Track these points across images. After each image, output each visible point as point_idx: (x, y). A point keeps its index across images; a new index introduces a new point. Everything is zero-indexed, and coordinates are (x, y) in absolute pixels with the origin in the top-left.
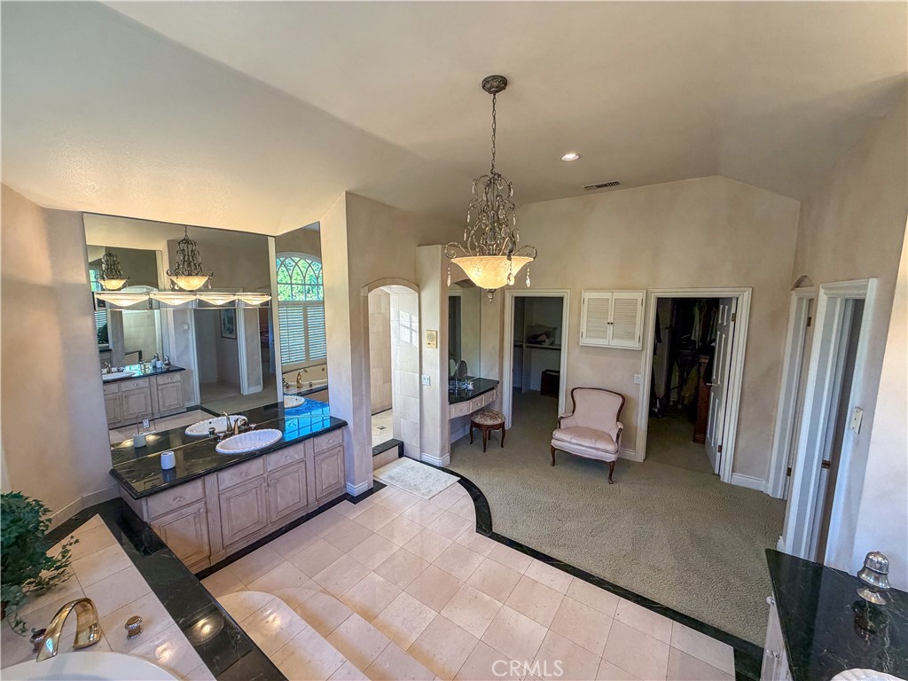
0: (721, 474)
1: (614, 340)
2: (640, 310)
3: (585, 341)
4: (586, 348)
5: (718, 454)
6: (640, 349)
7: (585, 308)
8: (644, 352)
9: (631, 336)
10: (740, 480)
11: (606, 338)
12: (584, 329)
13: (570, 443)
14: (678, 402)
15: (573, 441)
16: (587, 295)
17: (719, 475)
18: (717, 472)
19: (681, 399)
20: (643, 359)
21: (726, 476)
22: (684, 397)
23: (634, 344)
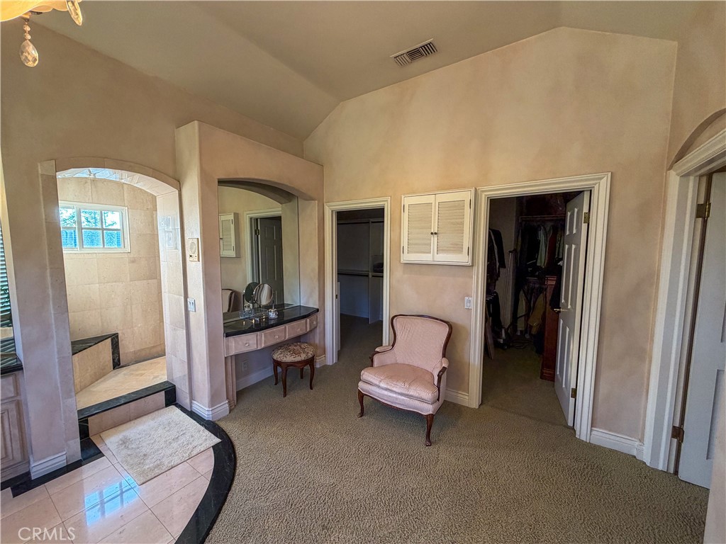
0: (577, 428)
1: (440, 255)
2: (468, 213)
3: (408, 257)
4: (409, 265)
5: (572, 400)
6: (470, 263)
7: (405, 217)
8: (475, 268)
9: (457, 248)
10: (602, 437)
11: (430, 253)
12: (404, 242)
13: (379, 387)
14: (526, 332)
15: (382, 385)
16: (408, 201)
17: (573, 428)
18: (570, 424)
19: (528, 328)
20: (475, 277)
21: (583, 430)
22: (531, 327)
23: (464, 259)
